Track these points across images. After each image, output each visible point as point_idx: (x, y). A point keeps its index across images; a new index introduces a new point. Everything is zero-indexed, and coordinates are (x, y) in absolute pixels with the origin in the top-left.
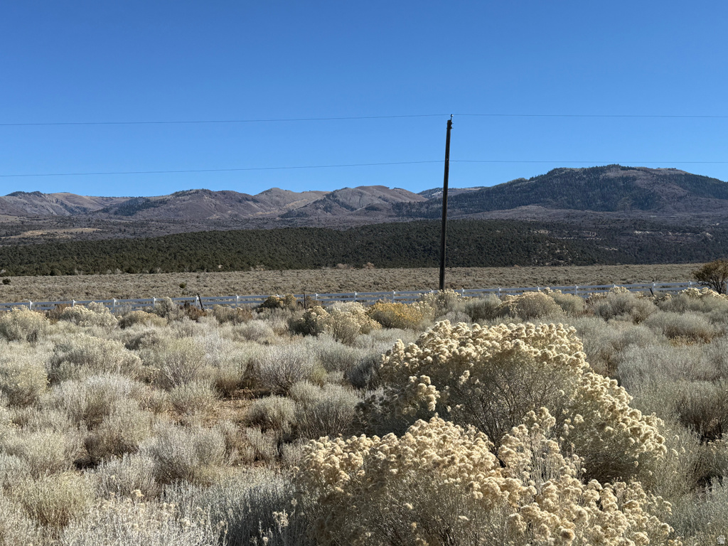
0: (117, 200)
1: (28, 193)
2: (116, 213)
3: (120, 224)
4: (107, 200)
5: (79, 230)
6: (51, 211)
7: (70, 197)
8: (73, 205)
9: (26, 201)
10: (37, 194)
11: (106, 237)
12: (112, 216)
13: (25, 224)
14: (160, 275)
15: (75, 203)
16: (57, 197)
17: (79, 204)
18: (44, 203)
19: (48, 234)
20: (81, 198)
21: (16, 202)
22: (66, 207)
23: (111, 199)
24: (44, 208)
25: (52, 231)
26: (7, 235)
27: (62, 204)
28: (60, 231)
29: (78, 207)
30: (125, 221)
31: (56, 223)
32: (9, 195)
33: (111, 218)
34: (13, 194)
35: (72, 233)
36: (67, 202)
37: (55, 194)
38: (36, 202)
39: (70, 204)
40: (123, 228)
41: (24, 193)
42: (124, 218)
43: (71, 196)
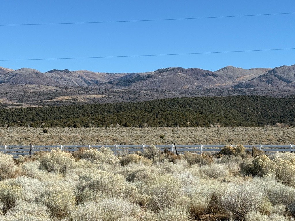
0: (118, 75)
1: (60, 71)
2: (117, 85)
3: (120, 92)
4: (111, 76)
5: (93, 96)
6: (75, 83)
7: (87, 74)
8: (89, 79)
9: (59, 76)
10: (66, 71)
11: (110, 101)
12: (115, 86)
13: (58, 91)
14: (146, 128)
15: (91, 78)
16: (79, 73)
17: (92, 78)
18: (71, 78)
19: (73, 99)
20: (94, 74)
21: (52, 77)
22: (84, 80)
23: (114, 74)
24: (70, 81)
25: (75, 97)
26: (46, 99)
27: (82, 78)
28: (80, 97)
29: (92, 80)
30: (123, 90)
31: (78, 91)
32: (48, 72)
33: (114, 88)
34: (51, 72)
35: (88, 98)
36: (85, 77)
37: (78, 71)
38: (66, 77)
39: (87, 78)
40: (122, 95)
41: (57, 70)
42: (123, 88)
43: (88, 72)
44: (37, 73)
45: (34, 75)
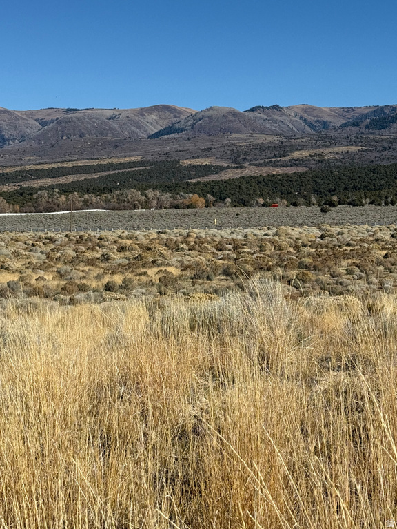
0: (360, 110)
1: (266, 107)
2: (367, 127)
3: (382, 140)
4: (348, 112)
5: (344, 149)
6: (291, 126)
7: (308, 110)
8: (313, 118)
9: (265, 117)
10: (276, 108)
11: (372, 156)
12: (363, 130)
13: (284, 144)
15: (314, 117)
16: (295, 109)
17: (317, 116)
18: (283, 118)
19: (316, 155)
20: (320, 110)
21: (255, 118)
22: (305, 120)
23: (352, 109)
24: (284, 124)
25: (319, 151)
27: (301, 118)
28: (327, 151)
29: (318, 121)
30: (385, 137)
31: (314, 142)
32: (248, 110)
33: (362, 133)
34: (253, 110)
36: (306, 116)
37: (293, 107)
38: (276, 117)
39: (309, 118)
40: (386, 145)
41: (263, 107)
42: (377, 132)
43: (309, 108)
44: (234, 114)
45: (230, 117)
